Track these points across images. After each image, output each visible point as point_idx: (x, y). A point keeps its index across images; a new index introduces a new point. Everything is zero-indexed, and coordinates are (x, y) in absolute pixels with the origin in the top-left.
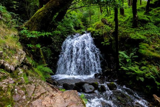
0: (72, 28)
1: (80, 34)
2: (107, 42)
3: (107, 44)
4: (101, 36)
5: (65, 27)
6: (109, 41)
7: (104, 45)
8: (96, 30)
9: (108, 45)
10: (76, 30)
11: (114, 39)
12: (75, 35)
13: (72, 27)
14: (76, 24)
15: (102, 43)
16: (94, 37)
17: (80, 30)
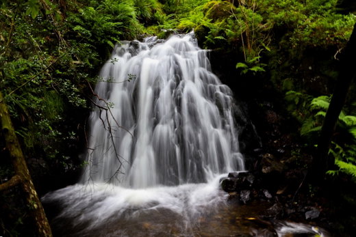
0: (131, 17)
1: (159, 38)
2: (254, 64)
3: (255, 69)
4: (232, 42)
5: (109, 12)
6: (261, 61)
7: (245, 72)
8: (212, 22)
9: (258, 72)
10: (146, 26)
11: (274, 52)
12: (141, 40)
13: (133, 13)
14: (142, 9)
15: (240, 65)
16: (209, 45)
17: (156, 27)
